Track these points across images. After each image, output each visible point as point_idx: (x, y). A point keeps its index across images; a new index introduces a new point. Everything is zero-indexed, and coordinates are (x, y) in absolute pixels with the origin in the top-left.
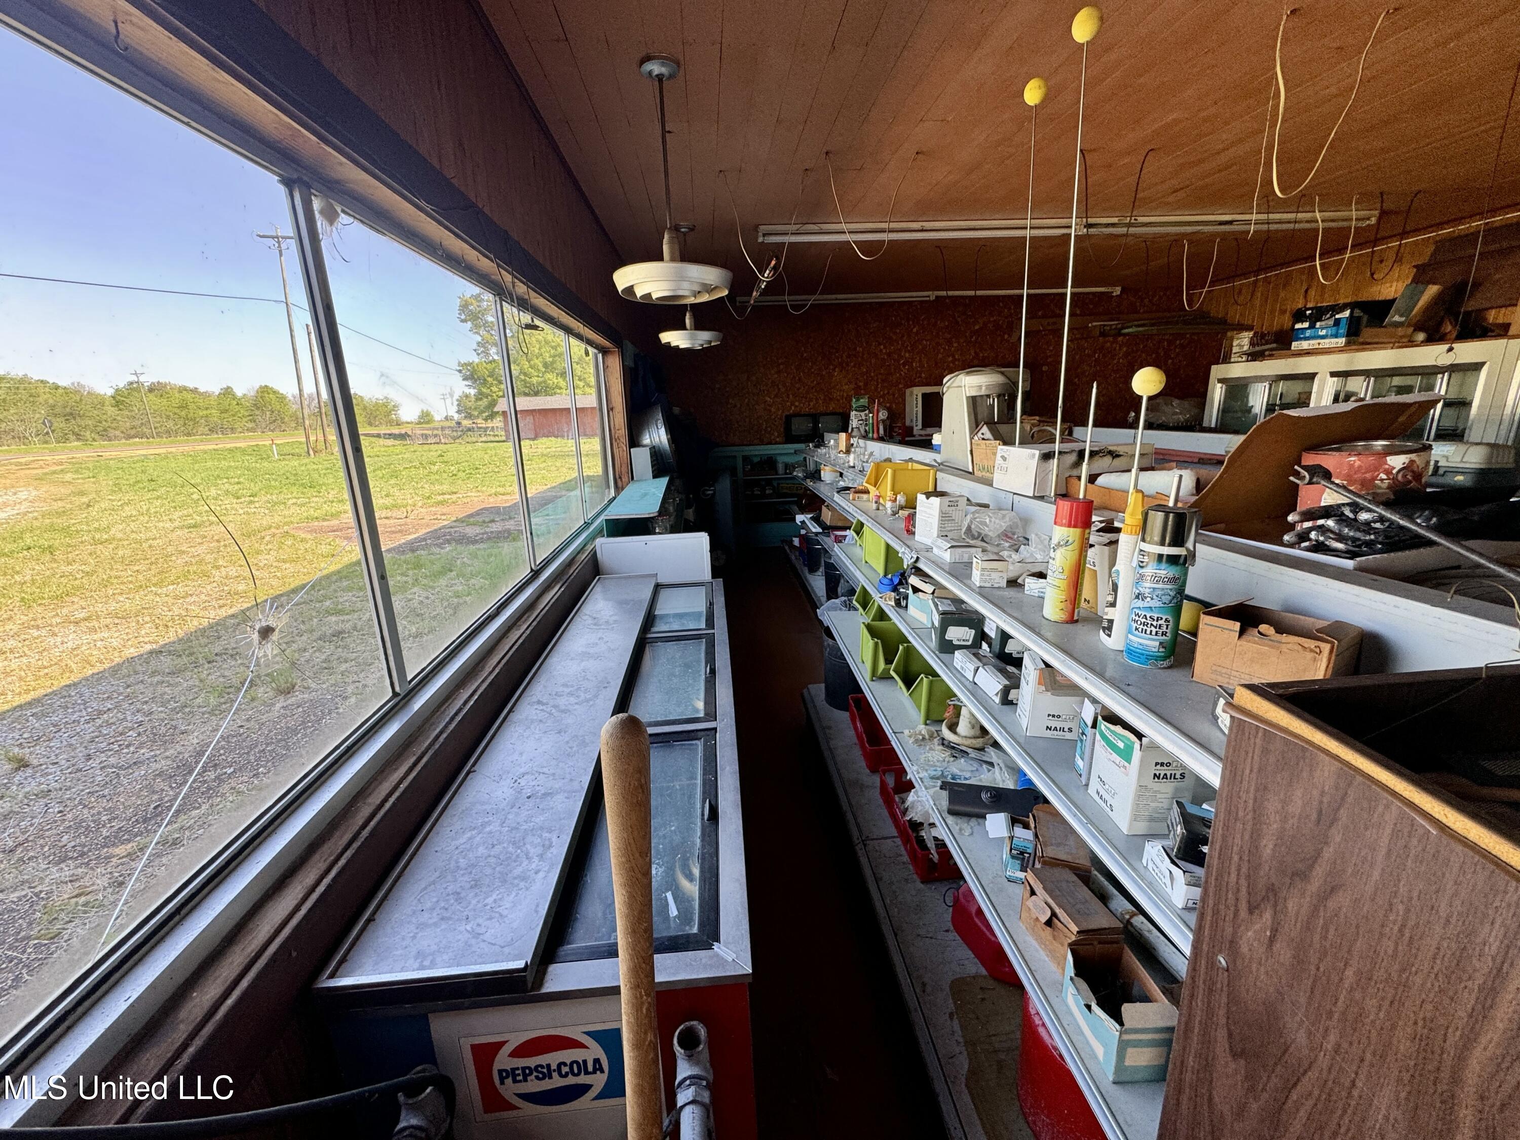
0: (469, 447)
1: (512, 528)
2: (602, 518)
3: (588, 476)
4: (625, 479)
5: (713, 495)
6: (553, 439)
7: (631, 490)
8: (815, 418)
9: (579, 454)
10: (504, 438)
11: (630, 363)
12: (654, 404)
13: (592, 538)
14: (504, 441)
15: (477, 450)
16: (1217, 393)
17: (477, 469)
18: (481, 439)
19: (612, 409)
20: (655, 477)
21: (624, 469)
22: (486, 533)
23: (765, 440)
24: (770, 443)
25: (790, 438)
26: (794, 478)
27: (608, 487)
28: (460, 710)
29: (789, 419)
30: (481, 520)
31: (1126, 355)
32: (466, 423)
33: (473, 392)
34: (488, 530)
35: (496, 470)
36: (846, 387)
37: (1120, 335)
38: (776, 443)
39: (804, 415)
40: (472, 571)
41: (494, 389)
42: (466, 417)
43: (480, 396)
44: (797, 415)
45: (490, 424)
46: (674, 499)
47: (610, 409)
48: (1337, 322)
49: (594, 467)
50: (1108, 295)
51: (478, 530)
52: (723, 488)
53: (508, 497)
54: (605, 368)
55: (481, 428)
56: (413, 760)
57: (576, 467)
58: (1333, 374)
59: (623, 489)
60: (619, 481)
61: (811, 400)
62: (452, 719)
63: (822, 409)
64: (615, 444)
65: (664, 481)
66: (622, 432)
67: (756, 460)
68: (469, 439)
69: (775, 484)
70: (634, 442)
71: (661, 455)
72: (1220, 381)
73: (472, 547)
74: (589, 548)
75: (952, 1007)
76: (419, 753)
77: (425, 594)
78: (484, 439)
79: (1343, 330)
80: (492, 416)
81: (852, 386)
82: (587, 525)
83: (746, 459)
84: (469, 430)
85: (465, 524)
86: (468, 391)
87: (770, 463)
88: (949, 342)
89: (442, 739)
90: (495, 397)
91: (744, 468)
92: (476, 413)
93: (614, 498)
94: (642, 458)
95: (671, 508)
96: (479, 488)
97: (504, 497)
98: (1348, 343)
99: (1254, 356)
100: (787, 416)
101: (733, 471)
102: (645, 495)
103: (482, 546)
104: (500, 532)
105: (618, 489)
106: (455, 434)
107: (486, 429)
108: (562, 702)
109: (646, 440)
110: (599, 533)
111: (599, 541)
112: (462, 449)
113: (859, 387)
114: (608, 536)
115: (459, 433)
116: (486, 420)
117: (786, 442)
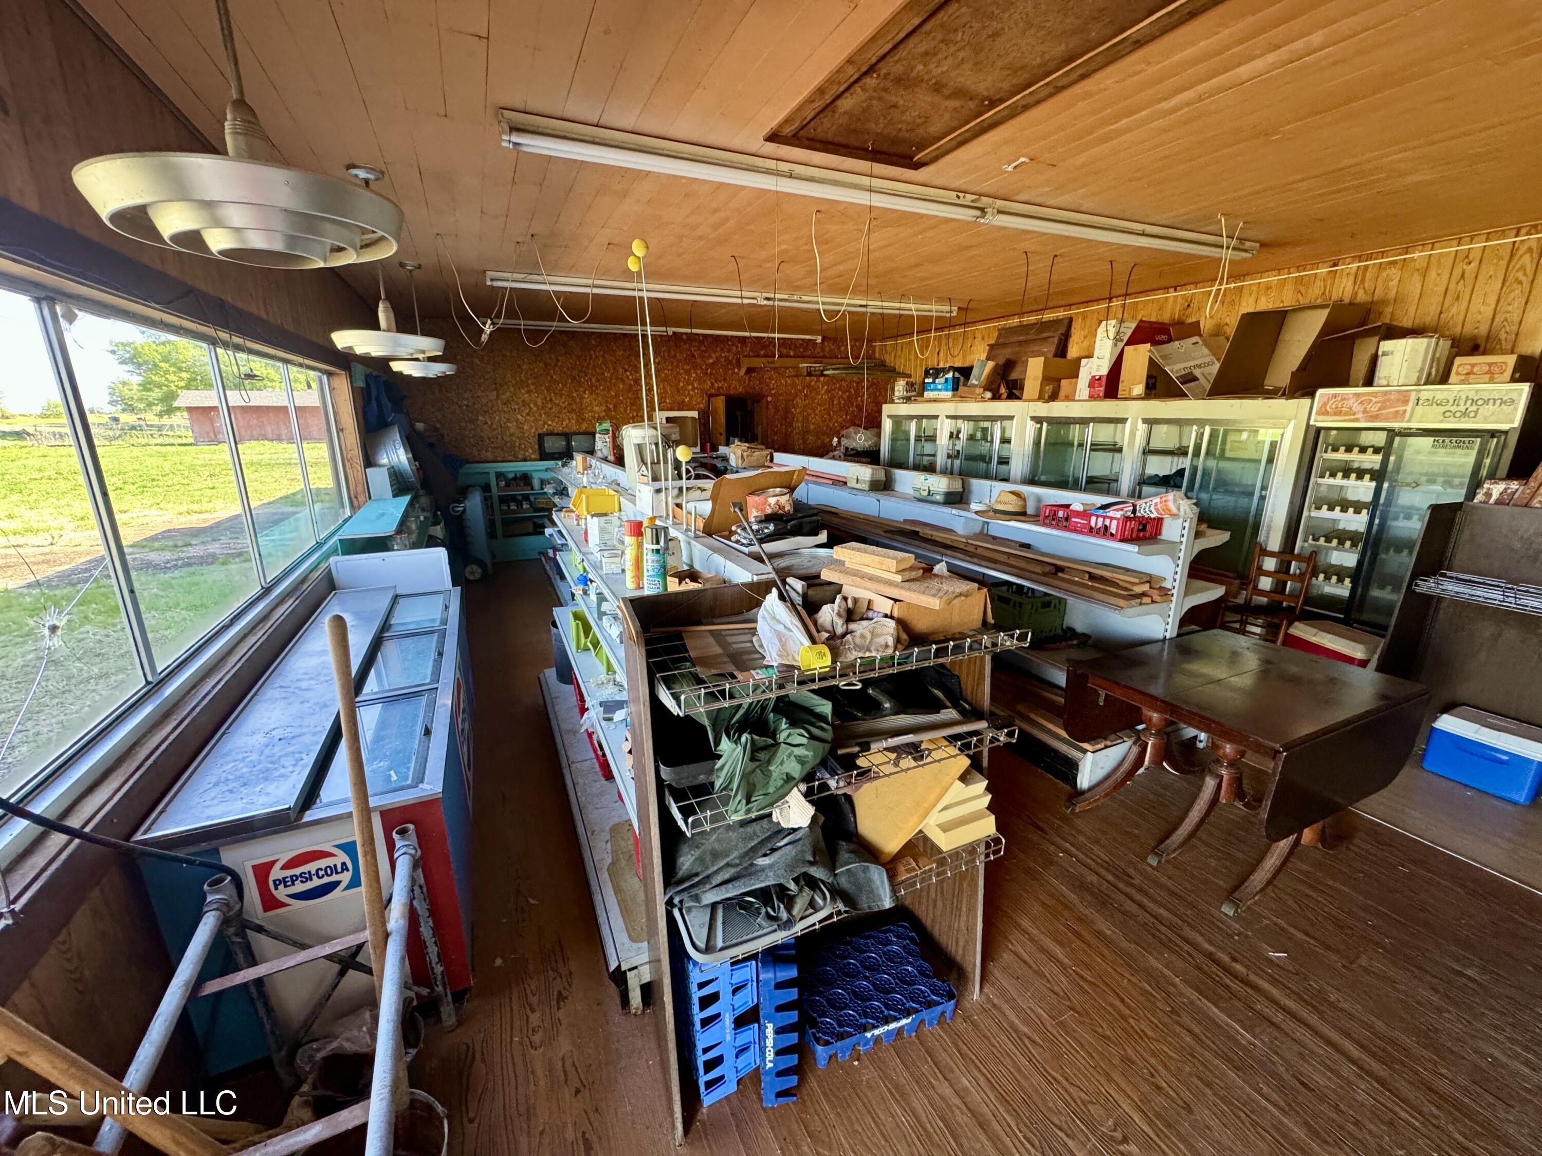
0: (136, 452)
1: (218, 552)
2: (336, 538)
3: (318, 489)
4: (361, 499)
5: (464, 511)
6: (266, 442)
7: (368, 511)
8: (567, 436)
9: (303, 464)
10: (191, 440)
11: (361, 384)
12: (391, 424)
13: (327, 557)
14: (190, 445)
15: (151, 456)
16: (887, 425)
17: (153, 480)
18: (154, 441)
19: (342, 430)
20: (395, 496)
21: (360, 489)
22: (182, 559)
23: (520, 456)
24: (525, 460)
25: (544, 456)
26: (545, 493)
27: (343, 506)
28: (210, 692)
29: (541, 438)
30: (171, 543)
31: (828, 391)
32: (127, 418)
33: (136, 380)
34: (182, 555)
35: (185, 482)
36: (597, 409)
37: (823, 375)
38: (531, 460)
39: (557, 434)
40: (167, 603)
41: (171, 377)
42: (124, 410)
43: (146, 386)
44: (551, 434)
45: (166, 420)
46: (418, 517)
47: (340, 430)
48: (947, 379)
49: (323, 479)
50: (813, 342)
51: (168, 555)
52: (474, 504)
53: (207, 516)
54: (332, 390)
55: (152, 426)
56: (175, 723)
57: (301, 477)
58: (948, 417)
59: (359, 508)
60: (354, 500)
61: (563, 420)
62: (204, 697)
63: (575, 428)
64: (347, 464)
65: (405, 500)
66: (356, 453)
67: (511, 476)
68: (135, 441)
69: (532, 498)
70: (369, 462)
71: (401, 474)
72: (889, 416)
73: (162, 577)
74: (323, 566)
75: (608, 837)
76: (179, 719)
77: (103, 632)
78: (160, 441)
79: (950, 387)
80: (170, 411)
81: (603, 408)
82: (319, 545)
83: (499, 475)
84: (133, 428)
85: (147, 550)
86: (126, 377)
87: (525, 479)
88: (688, 372)
89: (198, 709)
90: (173, 388)
91: (498, 485)
92: (142, 406)
93: (350, 517)
94: (379, 479)
95: (414, 526)
96: (161, 506)
97: (202, 516)
98: (954, 396)
99: (908, 400)
100: (539, 435)
101: (486, 488)
102: (383, 515)
103: (177, 573)
104: (202, 557)
105: (354, 508)
106: (111, 433)
107: (160, 428)
108: (304, 685)
109: (384, 460)
110: (334, 552)
111: (332, 559)
112: (125, 453)
113: (609, 409)
114: (343, 554)
115: (118, 433)
116: (160, 415)
117: (541, 459)
